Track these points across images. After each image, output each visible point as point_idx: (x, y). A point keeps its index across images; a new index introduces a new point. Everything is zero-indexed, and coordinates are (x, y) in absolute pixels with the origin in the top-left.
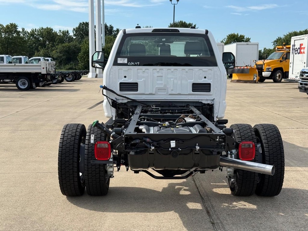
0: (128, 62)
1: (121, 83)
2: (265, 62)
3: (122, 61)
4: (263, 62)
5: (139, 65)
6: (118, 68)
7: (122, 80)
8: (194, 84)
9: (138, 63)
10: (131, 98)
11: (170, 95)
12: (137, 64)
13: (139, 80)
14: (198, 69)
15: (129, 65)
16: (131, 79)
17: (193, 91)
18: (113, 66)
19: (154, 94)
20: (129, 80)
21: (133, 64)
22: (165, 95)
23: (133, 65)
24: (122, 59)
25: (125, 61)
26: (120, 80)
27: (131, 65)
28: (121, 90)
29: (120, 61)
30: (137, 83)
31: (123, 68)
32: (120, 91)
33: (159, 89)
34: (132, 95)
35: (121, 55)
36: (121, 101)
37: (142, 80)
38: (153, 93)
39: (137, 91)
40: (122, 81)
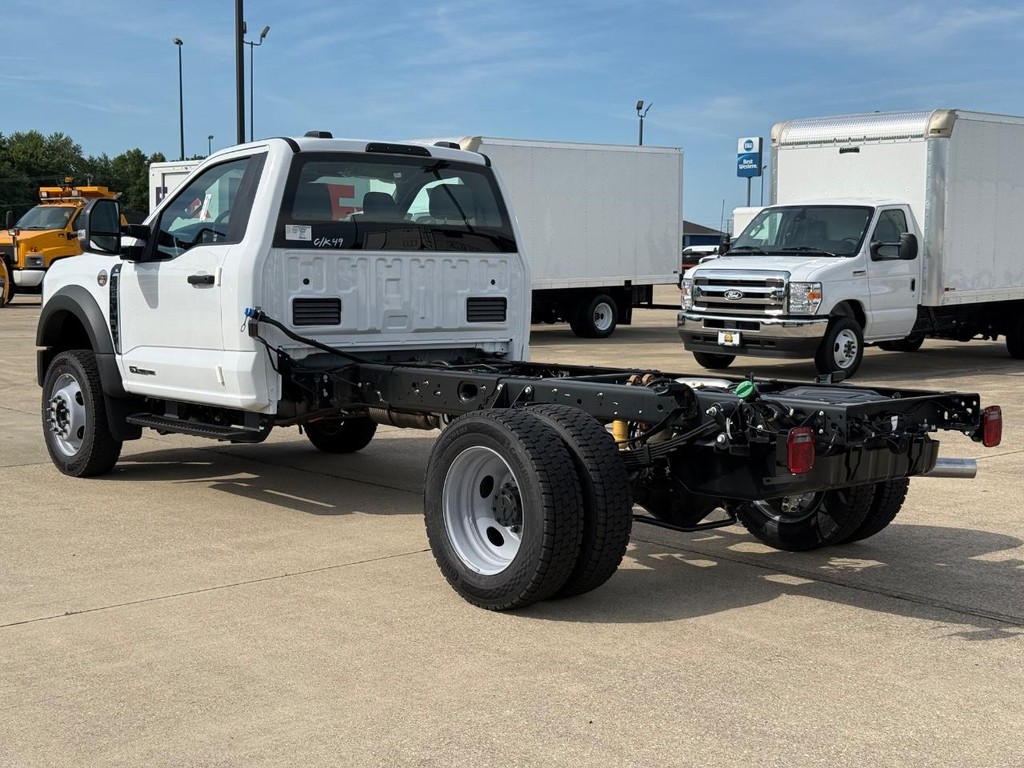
0: (313, 238)
1: (296, 301)
2: (18, 238)
3: (299, 233)
4: (14, 238)
5: (343, 247)
6: (288, 253)
7: (300, 290)
8: (470, 300)
9: (341, 240)
10: (330, 346)
11: (418, 331)
12: (339, 243)
13: (344, 292)
14: (478, 260)
15: (317, 247)
16: (321, 289)
17: (469, 321)
18: (273, 250)
19: (379, 332)
20: (318, 292)
21: (326, 242)
22: (402, 332)
23: (326, 247)
24: (298, 227)
25: (307, 234)
26: (292, 292)
27: (322, 248)
28: (297, 321)
29: (293, 233)
30: (338, 301)
31: (299, 253)
32: (295, 324)
33: (393, 316)
34: (327, 335)
35: (294, 216)
36: (299, 353)
37: (350, 291)
38: (378, 329)
39: (338, 323)
40: (301, 293)
